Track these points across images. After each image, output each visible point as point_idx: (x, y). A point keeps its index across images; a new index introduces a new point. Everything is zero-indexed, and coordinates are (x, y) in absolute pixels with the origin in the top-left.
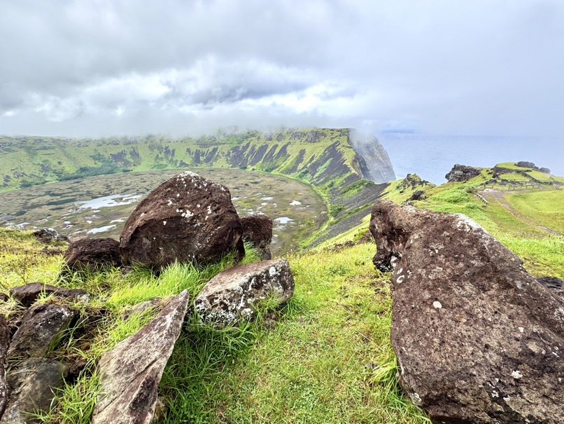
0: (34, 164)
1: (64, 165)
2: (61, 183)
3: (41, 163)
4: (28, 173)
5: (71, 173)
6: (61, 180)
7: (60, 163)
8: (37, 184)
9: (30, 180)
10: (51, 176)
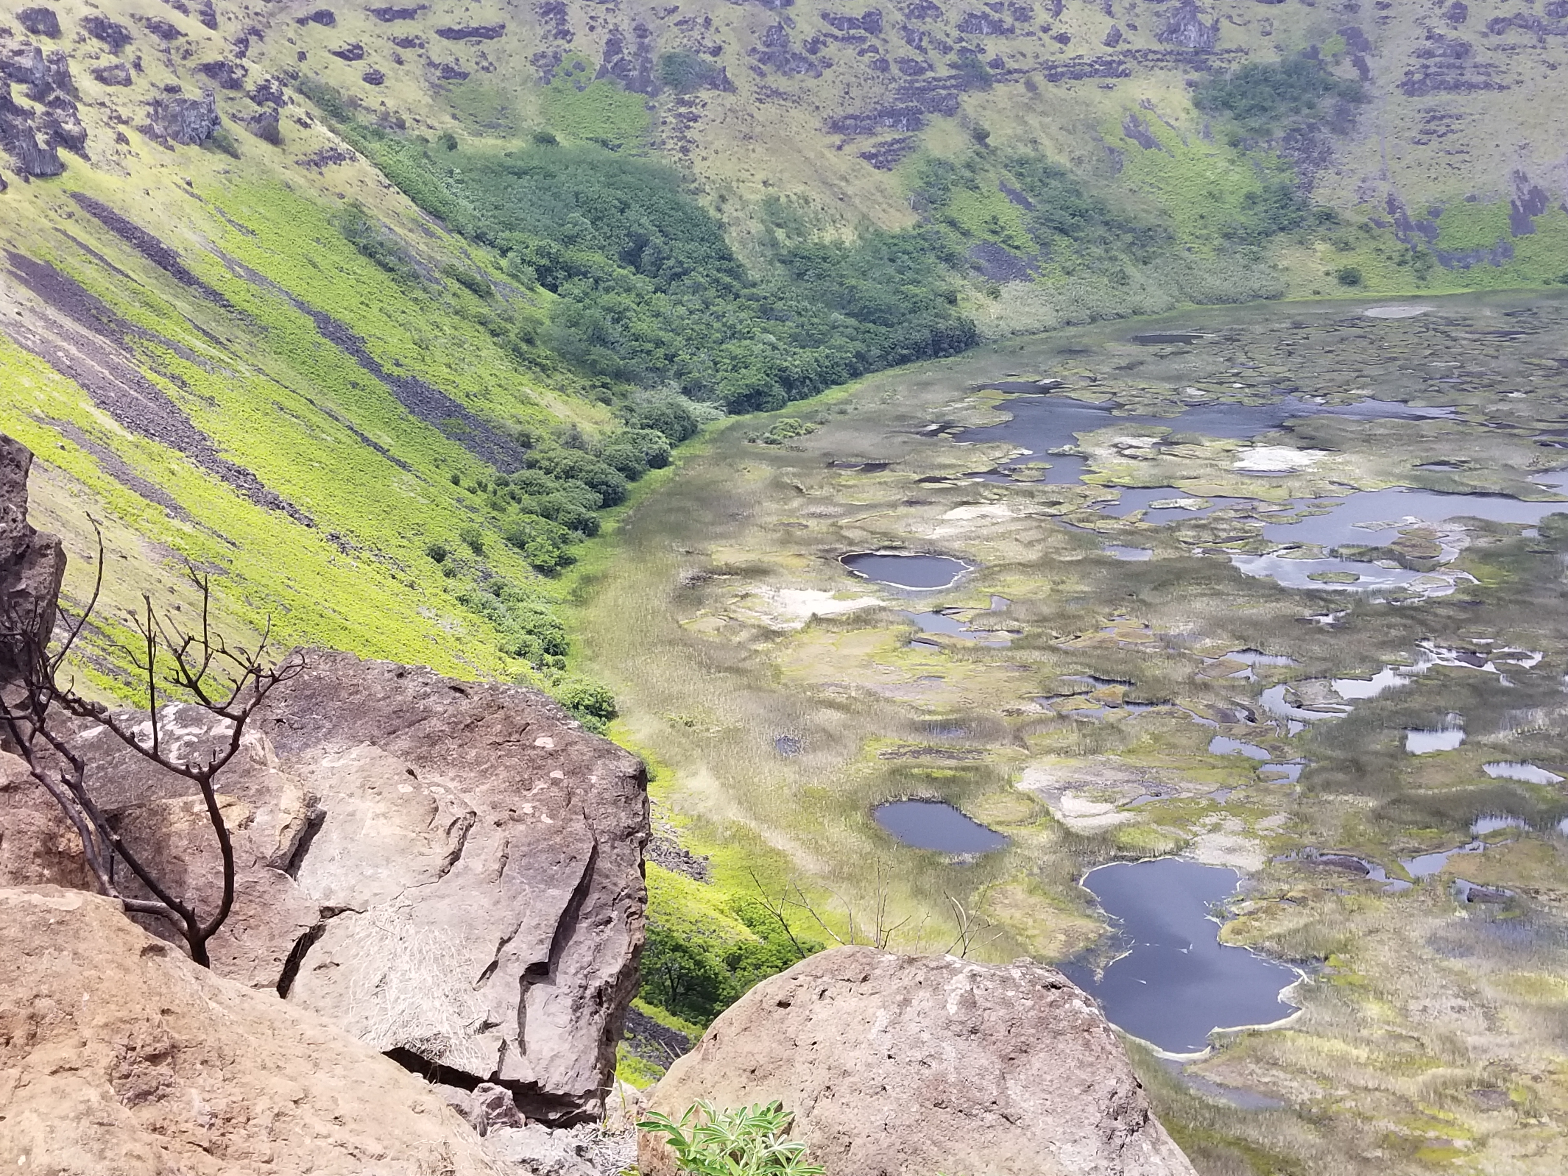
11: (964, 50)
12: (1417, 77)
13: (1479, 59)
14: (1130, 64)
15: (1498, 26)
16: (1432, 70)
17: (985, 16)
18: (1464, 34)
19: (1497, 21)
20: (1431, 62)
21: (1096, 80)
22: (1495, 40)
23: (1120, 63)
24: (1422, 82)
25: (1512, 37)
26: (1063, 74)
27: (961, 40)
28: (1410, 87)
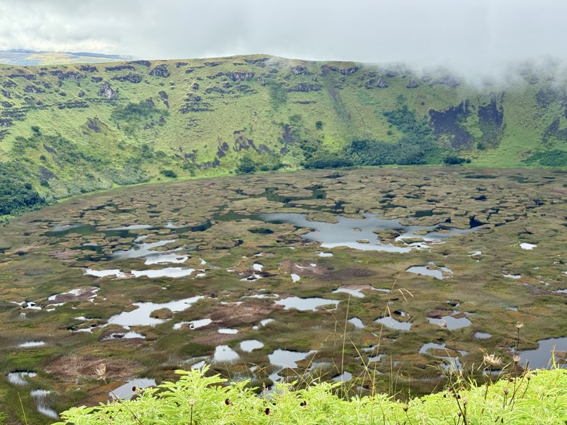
0: (274, 123)
1: (326, 130)
2: (307, 172)
3: (285, 123)
4: (257, 143)
5: (332, 151)
6: (307, 167)
7: (319, 125)
8: (265, 169)
9: (256, 159)
10: (294, 155)
11: (26, 99)
12: (185, 108)
13: (204, 102)
14: (88, 103)
15: (209, 91)
16: (190, 105)
17: (33, 87)
18: (198, 94)
19: (208, 89)
20: (189, 102)
21: (77, 108)
22: (208, 95)
23: (85, 103)
24: (187, 109)
25: (213, 94)
26: (64, 107)
27: (25, 95)
28: (184, 111)
